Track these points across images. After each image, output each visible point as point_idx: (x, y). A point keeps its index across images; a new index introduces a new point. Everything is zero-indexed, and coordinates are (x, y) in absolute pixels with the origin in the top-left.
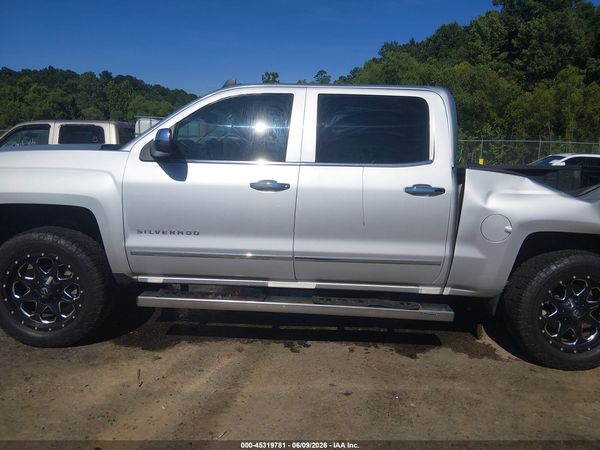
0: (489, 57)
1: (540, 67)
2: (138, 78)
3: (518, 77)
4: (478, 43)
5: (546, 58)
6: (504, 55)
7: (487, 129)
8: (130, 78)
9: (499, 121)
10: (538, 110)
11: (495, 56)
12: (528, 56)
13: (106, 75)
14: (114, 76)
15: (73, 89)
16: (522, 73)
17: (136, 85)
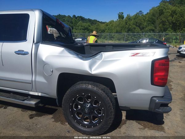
2: (83, 17)
8: (81, 17)
13: (74, 16)
14: (76, 16)
17: (82, 19)
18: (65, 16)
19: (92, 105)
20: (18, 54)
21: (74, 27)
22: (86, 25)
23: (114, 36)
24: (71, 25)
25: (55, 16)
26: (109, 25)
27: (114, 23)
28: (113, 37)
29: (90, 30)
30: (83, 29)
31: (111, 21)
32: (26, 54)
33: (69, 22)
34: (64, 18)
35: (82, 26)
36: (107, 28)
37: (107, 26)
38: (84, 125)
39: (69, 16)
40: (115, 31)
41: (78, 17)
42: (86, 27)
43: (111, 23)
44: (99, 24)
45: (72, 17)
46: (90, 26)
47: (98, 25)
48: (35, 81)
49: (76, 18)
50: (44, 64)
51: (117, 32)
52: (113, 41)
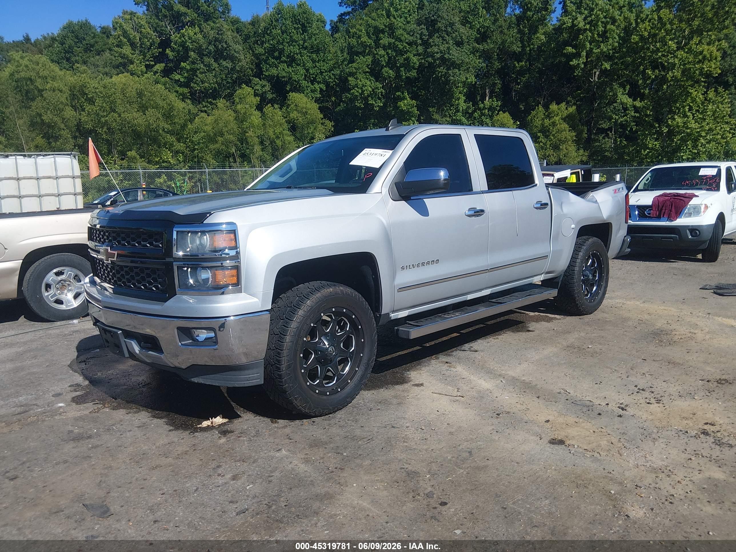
0: (144, 68)
1: (206, 85)
3: (181, 94)
4: (127, 50)
5: (210, 76)
6: (159, 67)
7: (168, 155)
9: (180, 146)
10: (222, 135)
11: (148, 67)
12: (188, 71)
16: (186, 90)
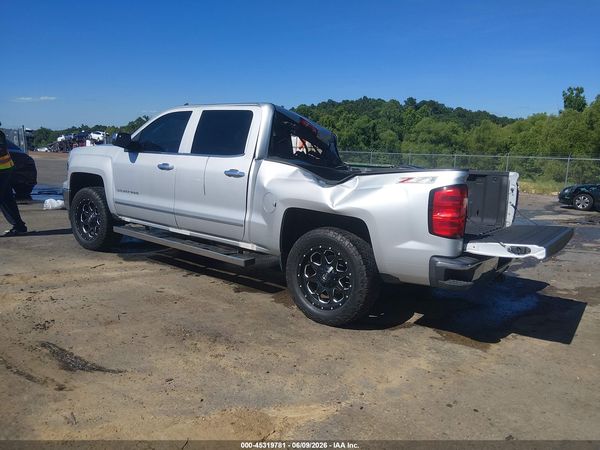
8: (432, 104)
13: (411, 101)
14: (418, 102)
15: (376, 115)
17: (436, 109)
18: (380, 102)
19: (334, 269)
20: (229, 176)
21: (406, 137)
22: (442, 127)
23: (542, 168)
24: (397, 128)
25: (352, 102)
26: (527, 130)
27: (544, 123)
28: (536, 170)
29: (456, 144)
30: (432, 142)
31: (533, 118)
32: (240, 175)
33: (392, 120)
34: (377, 109)
35: (430, 133)
36: (518, 140)
37: (521, 131)
38: (318, 306)
39: (394, 103)
40: (547, 149)
41: (424, 102)
42: (442, 133)
43: (533, 124)
44: (492, 124)
45: (404, 104)
46: (456, 132)
47: (488, 128)
48: (250, 222)
49: (417, 107)
50: (265, 192)
51: (554, 153)
52: (534, 181)
